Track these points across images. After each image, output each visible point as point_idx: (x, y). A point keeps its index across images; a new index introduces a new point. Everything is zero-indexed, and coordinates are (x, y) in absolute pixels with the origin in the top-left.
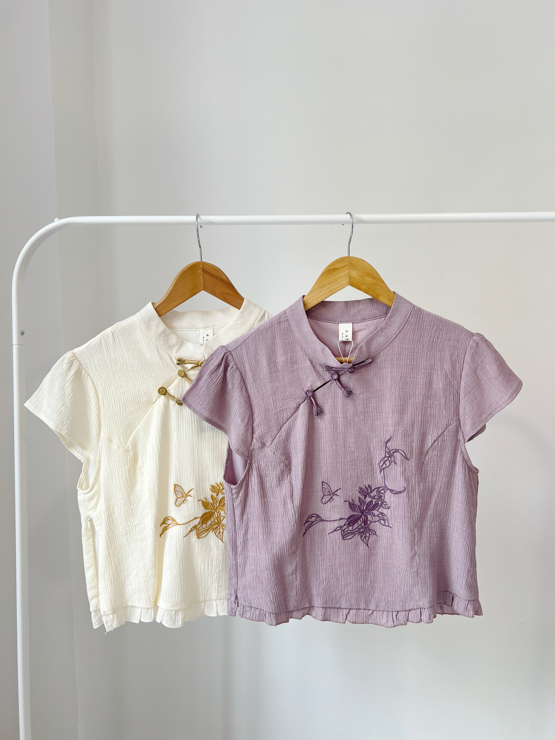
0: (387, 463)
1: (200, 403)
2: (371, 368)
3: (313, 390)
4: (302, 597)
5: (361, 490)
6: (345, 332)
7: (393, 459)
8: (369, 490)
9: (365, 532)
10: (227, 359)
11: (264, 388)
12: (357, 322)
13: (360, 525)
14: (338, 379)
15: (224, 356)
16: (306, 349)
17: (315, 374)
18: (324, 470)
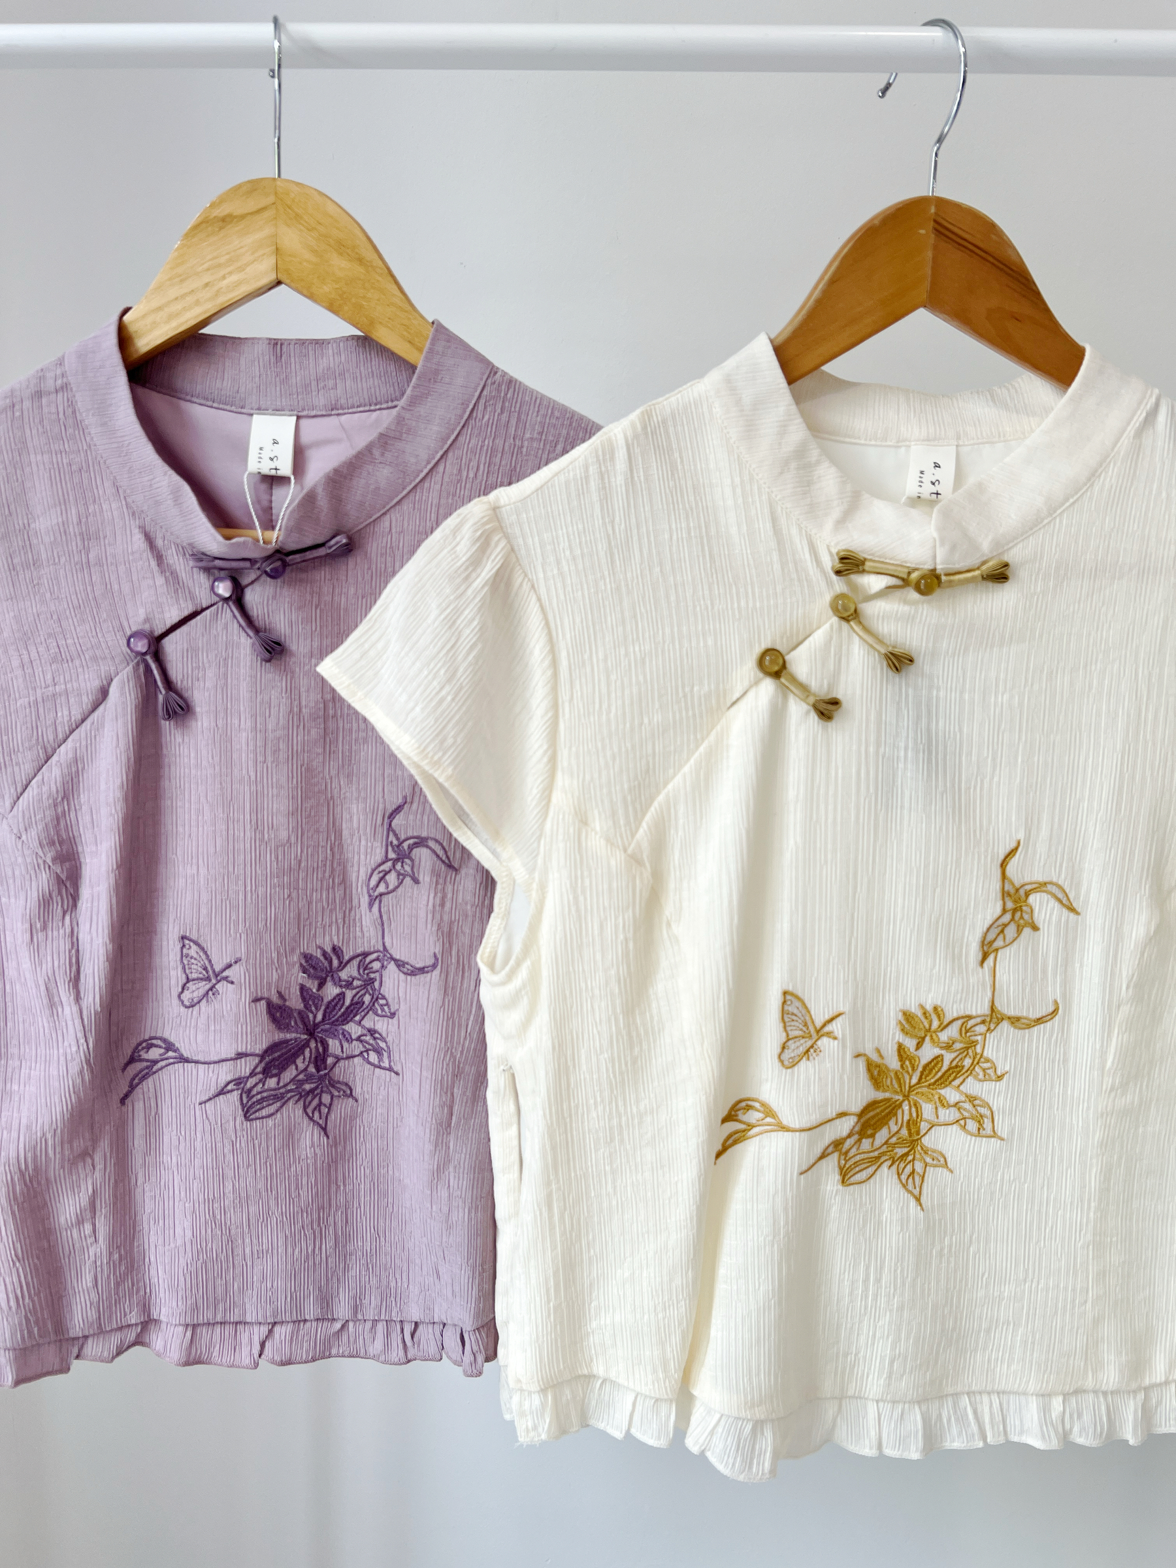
0: (392, 878)
2: (350, 573)
3: (155, 634)
4: (117, 1293)
5: (309, 964)
6: (268, 445)
7: (408, 868)
8: (335, 963)
9: (318, 1091)
12: (313, 413)
13: (302, 1072)
14: (234, 597)
16: (128, 491)
17: (160, 581)
18: (189, 898)
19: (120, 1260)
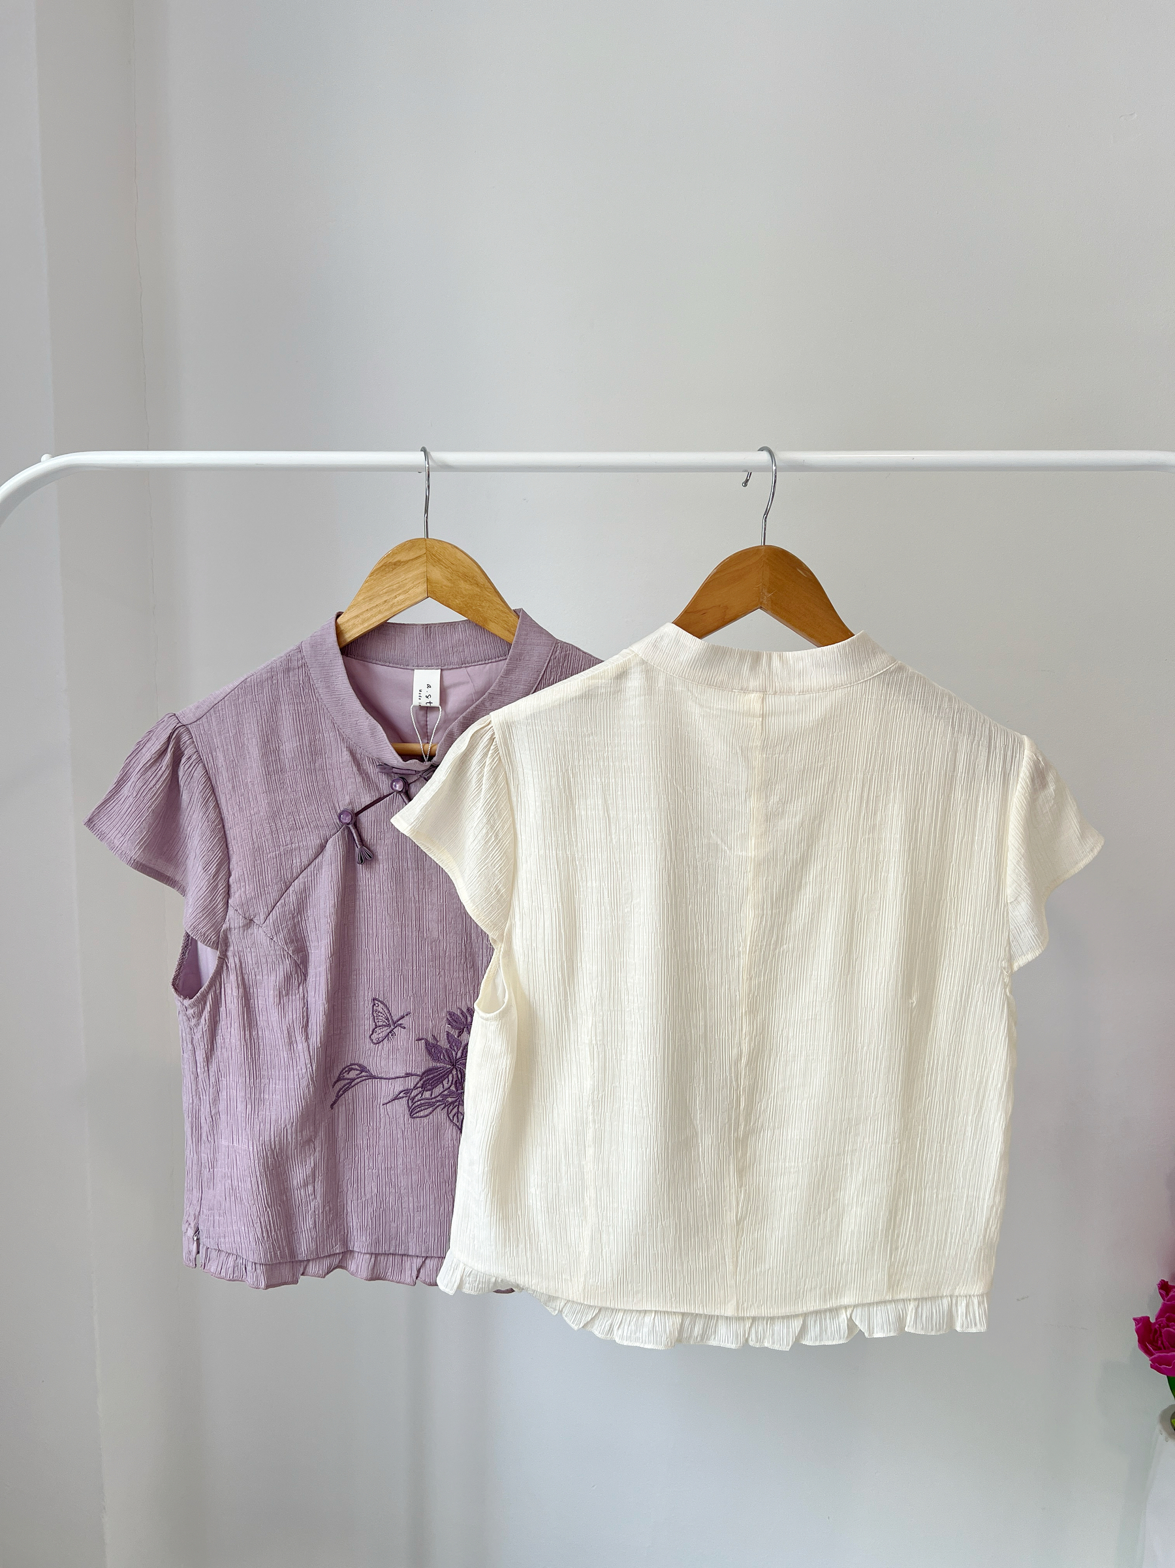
1: (123, 831)
3: (355, 811)
4: (328, 1233)
5: (452, 1019)
6: (425, 689)
8: (469, 1018)
9: (457, 1103)
10: (180, 741)
11: (252, 803)
12: (451, 667)
13: (447, 1089)
14: (404, 791)
15: (172, 734)
16: (341, 726)
17: (359, 779)
18: (378, 974)
19: (330, 1211)
